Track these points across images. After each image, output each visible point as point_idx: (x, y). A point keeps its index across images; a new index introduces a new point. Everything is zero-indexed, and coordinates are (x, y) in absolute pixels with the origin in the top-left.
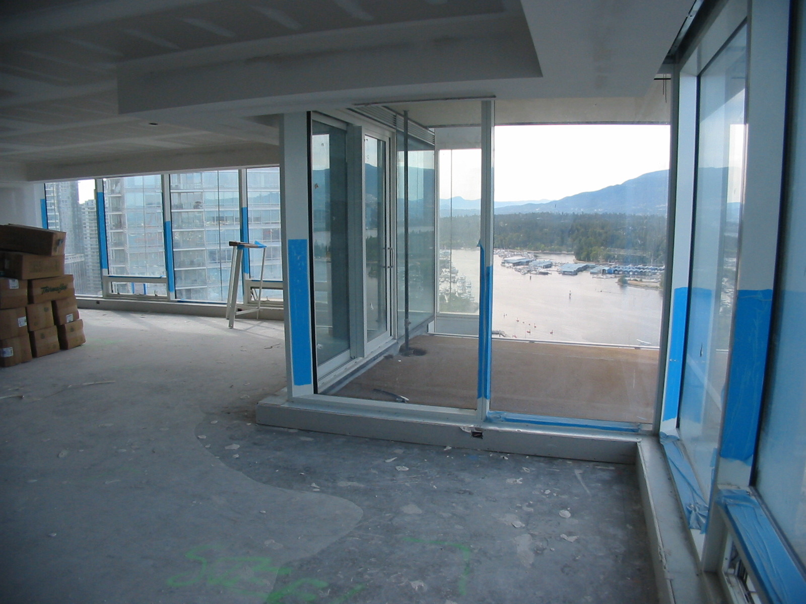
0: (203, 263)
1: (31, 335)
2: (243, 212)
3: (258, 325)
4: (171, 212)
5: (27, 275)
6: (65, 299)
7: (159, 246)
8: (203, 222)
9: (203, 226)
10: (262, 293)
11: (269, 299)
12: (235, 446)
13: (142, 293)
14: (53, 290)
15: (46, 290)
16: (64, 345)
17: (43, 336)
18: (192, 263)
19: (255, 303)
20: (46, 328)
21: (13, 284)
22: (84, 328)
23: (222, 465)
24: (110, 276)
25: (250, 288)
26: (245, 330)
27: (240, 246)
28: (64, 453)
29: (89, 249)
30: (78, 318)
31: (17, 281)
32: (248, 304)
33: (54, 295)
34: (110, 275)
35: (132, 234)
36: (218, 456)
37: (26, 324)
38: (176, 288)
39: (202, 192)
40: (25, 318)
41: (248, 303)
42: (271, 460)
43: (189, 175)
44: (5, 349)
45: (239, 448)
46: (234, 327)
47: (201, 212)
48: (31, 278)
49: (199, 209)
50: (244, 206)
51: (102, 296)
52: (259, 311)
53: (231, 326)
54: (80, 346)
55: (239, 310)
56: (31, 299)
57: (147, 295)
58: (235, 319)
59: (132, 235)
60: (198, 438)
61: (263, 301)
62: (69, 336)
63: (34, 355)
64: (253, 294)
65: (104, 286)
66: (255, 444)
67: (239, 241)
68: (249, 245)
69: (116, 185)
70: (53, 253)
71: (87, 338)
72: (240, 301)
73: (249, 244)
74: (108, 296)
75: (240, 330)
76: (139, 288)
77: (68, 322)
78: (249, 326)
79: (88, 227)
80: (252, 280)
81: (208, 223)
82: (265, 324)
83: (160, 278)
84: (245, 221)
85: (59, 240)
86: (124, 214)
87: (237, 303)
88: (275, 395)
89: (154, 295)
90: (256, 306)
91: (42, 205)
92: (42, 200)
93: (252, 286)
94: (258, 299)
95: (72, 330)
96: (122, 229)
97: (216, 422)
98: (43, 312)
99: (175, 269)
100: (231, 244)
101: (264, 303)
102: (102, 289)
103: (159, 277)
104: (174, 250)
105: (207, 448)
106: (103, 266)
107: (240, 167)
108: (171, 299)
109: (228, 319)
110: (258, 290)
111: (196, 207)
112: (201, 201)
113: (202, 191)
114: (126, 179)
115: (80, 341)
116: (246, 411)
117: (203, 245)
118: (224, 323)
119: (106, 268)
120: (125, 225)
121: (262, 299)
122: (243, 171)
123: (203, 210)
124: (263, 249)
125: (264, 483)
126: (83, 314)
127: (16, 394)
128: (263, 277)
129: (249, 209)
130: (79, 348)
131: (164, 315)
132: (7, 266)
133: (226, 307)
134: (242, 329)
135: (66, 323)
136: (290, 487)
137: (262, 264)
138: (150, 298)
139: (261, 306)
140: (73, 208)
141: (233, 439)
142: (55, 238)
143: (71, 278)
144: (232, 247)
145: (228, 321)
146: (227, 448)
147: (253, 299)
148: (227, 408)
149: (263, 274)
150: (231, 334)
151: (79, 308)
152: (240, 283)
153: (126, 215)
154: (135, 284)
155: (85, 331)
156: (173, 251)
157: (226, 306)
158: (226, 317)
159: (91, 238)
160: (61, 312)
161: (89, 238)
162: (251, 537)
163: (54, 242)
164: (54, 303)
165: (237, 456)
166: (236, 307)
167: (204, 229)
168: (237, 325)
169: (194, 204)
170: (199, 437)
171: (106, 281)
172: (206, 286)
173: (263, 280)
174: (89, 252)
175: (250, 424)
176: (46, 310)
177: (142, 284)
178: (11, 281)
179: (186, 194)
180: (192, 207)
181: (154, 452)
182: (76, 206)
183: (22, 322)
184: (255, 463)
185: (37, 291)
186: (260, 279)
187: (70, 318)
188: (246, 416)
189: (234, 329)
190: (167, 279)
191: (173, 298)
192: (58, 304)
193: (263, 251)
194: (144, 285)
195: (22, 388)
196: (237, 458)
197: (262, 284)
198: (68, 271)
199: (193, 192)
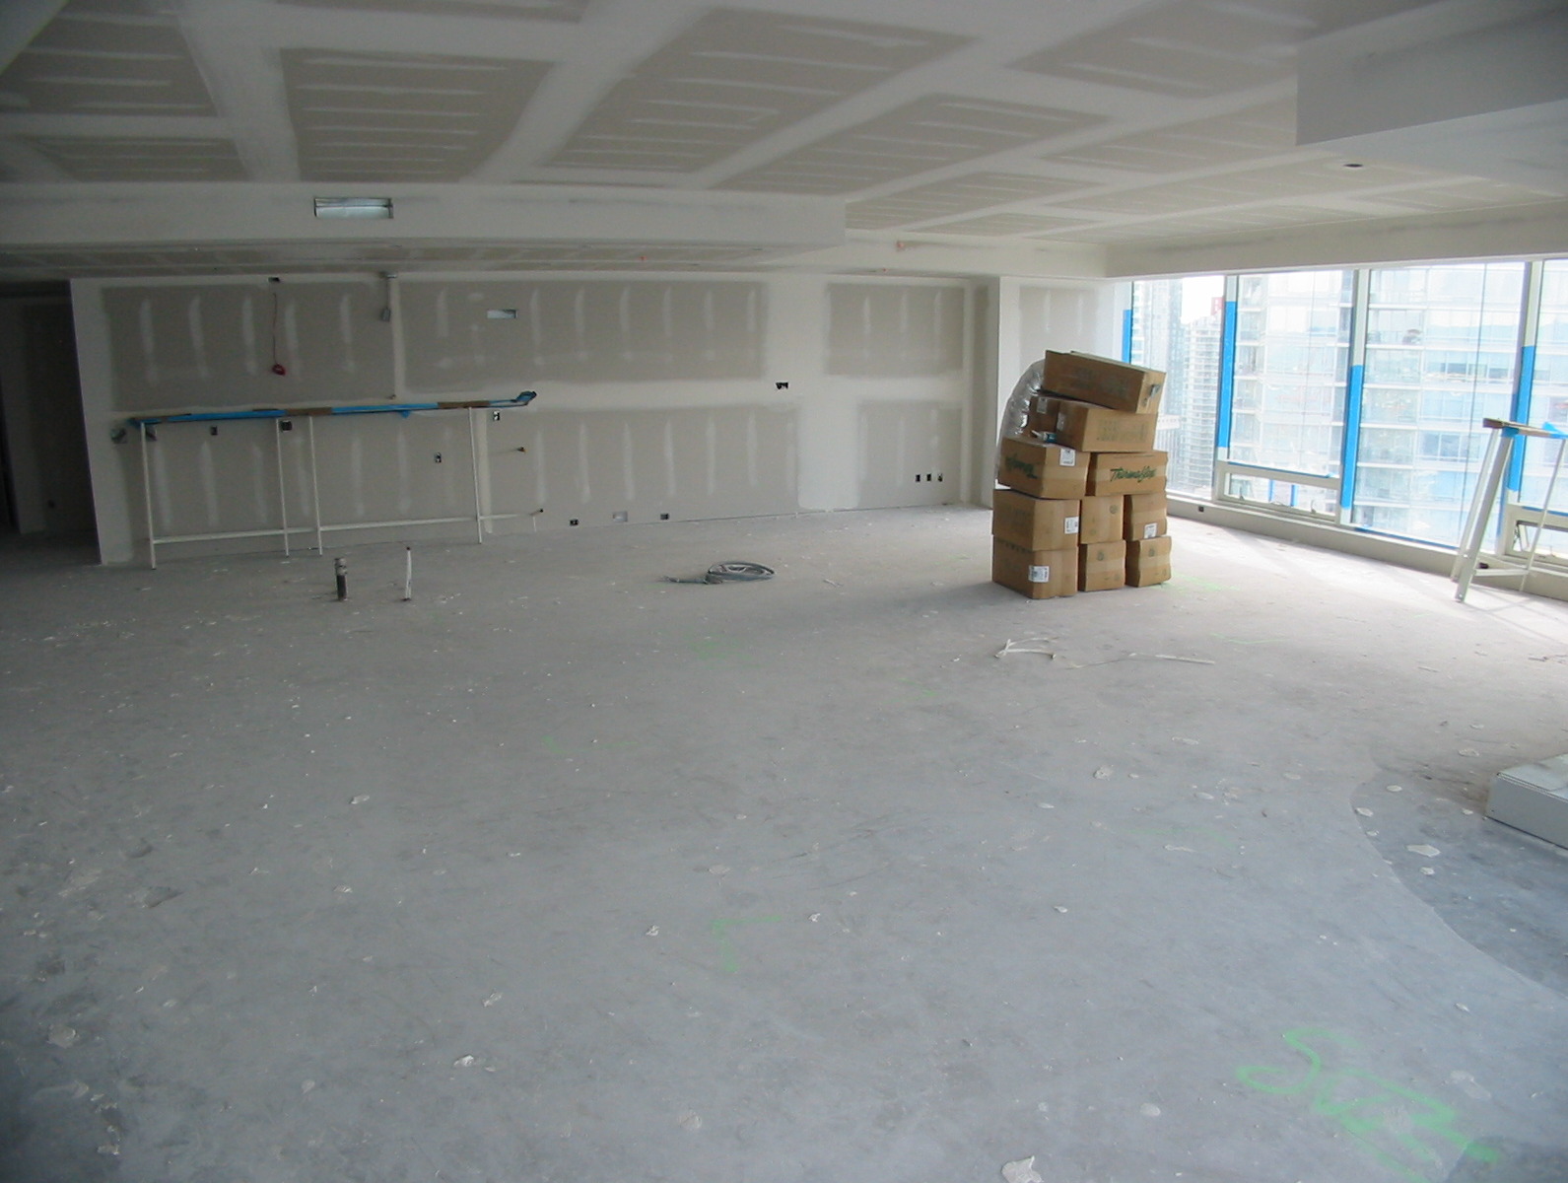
0: (1408, 457)
1: (1083, 549)
2: (1525, 356)
3: (1520, 605)
4: (1365, 349)
5: (1090, 444)
6: (1147, 494)
7: (1323, 415)
8: (1419, 373)
9: (1417, 381)
10: (1541, 537)
11: (1554, 553)
12: (1431, 851)
13: (1288, 503)
14: (1131, 475)
15: (1119, 473)
16: (1132, 579)
17: (1101, 557)
18: (1385, 455)
19: (1522, 558)
20: (1110, 542)
21: (1067, 457)
22: (1171, 553)
23: (1396, 880)
24: (1230, 463)
25: (1515, 523)
26: (1490, 612)
27: (1509, 431)
28: (1105, 773)
29: (1190, 408)
30: (1165, 533)
31: (1073, 452)
32: (1506, 557)
33: (1129, 486)
34: (1231, 460)
35: (1274, 386)
36: (1390, 860)
37: (1076, 530)
38: (1356, 503)
39: (1424, 310)
40: (1077, 519)
41: (1506, 554)
42: (1504, 902)
43: (1400, 274)
44: (1036, 568)
45: (1436, 857)
46: (1466, 600)
47: (1417, 351)
48: (1095, 450)
49: (1414, 344)
50: (1529, 343)
51: (1210, 498)
52: (1528, 576)
53: (1460, 599)
54: (1159, 584)
55: (1484, 566)
56: (1091, 489)
57: (1296, 507)
58: (1471, 584)
59: (1274, 389)
60: (1356, 812)
61: (1540, 556)
62: (1145, 564)
63: (1081, 587)
64: (1519, 536)
65: (1217, 482)
66: (1474, 858)
67: (1505, 418)
68: (1529, 429)
69: (1253, 290)
70: (1140, 409)
71: (1173, 573)
72: (1489, 548)
73: (1527, 426)
74: (1221, 499)
75: (1478, 609)
76: (1282, 493)
77: (1146, 537)
78: (1502, 604)
79: (1192, 367)
80: (1525, 508)
81: (1430, 375)
82: (1538, 606)
83: (1327, 477)
84: (1526, 375)
85: (1153, 386)
86: (1263, 347)
87: (1482, 550)
88: (1543, 766)
89: (1309, 510)
90: (1524, 564)
91: (1125, 321)
92: (1126, 312)
93: (1521, 519)
94: (1529, 550)
95: (1152, 553)
96: (1256, 375)
97: (1400, 789)
98: (1108, 514)
99: (1359, 464)
100: (1490, 423)
101: (1542, 560)
102: (1213, 485)
103: (1325, 475)
104: (1362, 425)
105: (1369, 837)
106: (1220, 443)
107: (1528, 257)
108: (1342, 522)
109: (1455, 581)
110: (1532, 530)
111: (1408, 340)
112: (1420, 329)
113: (1425, 307)
114: (1273, 277)
115: (1161, 577)
116: (1467, 783)
117: (1413, 420)
118: (1447, 587)
119: (1224, 446)
120: (1263, 367)
121: (1539, 551)
122: (1537, 265)
123: (1421, 348)
124: (1560, 441)
125: (1479, 947)
126: (1174, 526)
127: (1044, 649)
128: (1551, 502)
129: (1537, 352)
130: (1158, 587)
131: (1324, 552)
132: (1061, 424)
133: (1455, 556)
134: (1483, 607)
135: (1143, 539)
136: (1537, 976)
137: (1551, 475)
138: (1300, 514)
139: (1534, 565)
140: (1171, 328)
141: (1426, 831)
142: (1146, 382)
143: (1163, 457)
144: (1489, 430)
145: (1456, 585)
146: (1411, 848)
147: (1517, 548)
148: (1427, 766)
149: (1552, 495)
150: (1457, 613)
151: (1169, 514)
152: (1496, 509)
153: (1266, 348)
154: (1276, 482)
155: (1174, 558)
156: (1359, 428)
157: (1454, 553)
158: (1452, 575)
159: (1195, 387)
160: (1137, 518)
161: (1191, 388)
162: (1425, 1050)
163: (1144, 388)
164: (1128, 500)
165: (1431, 872)
166: (1477, 559)
167: (1418, 388)
168: (1476, 597)
169: (1404, 334)
170: (1359, 810)
171: (1221, 470)
172: (1407, 506)
173: (1550, 508)
174: (1190, 413)
175: (1471, 812)
176: (1113, 510)
177: (1290, 484)
178: (1063, 451)
179: (1389, 312)
180: (1401, 340)
181: (1265, 816)
182: (1175, 325)
183: (1072, 525)
184: (1467, 898)
185: (1103, 475)
186: (1541, 507)
187: (1151, 530)
188: (1466, 795)
189: (1466, 604)
190: (1340, 482)
191: (1345, 520)
192: (1135, 502)
193: (1559, 447)
194: (1293, 487)
195: (1054, 641)
196: (1430, 876)
197: (1546, 519)
198: (1159, 445)
199: (1405, 310)
